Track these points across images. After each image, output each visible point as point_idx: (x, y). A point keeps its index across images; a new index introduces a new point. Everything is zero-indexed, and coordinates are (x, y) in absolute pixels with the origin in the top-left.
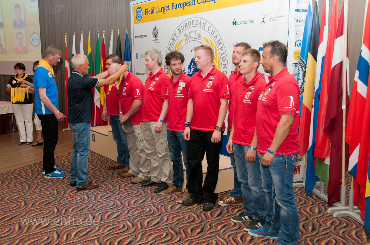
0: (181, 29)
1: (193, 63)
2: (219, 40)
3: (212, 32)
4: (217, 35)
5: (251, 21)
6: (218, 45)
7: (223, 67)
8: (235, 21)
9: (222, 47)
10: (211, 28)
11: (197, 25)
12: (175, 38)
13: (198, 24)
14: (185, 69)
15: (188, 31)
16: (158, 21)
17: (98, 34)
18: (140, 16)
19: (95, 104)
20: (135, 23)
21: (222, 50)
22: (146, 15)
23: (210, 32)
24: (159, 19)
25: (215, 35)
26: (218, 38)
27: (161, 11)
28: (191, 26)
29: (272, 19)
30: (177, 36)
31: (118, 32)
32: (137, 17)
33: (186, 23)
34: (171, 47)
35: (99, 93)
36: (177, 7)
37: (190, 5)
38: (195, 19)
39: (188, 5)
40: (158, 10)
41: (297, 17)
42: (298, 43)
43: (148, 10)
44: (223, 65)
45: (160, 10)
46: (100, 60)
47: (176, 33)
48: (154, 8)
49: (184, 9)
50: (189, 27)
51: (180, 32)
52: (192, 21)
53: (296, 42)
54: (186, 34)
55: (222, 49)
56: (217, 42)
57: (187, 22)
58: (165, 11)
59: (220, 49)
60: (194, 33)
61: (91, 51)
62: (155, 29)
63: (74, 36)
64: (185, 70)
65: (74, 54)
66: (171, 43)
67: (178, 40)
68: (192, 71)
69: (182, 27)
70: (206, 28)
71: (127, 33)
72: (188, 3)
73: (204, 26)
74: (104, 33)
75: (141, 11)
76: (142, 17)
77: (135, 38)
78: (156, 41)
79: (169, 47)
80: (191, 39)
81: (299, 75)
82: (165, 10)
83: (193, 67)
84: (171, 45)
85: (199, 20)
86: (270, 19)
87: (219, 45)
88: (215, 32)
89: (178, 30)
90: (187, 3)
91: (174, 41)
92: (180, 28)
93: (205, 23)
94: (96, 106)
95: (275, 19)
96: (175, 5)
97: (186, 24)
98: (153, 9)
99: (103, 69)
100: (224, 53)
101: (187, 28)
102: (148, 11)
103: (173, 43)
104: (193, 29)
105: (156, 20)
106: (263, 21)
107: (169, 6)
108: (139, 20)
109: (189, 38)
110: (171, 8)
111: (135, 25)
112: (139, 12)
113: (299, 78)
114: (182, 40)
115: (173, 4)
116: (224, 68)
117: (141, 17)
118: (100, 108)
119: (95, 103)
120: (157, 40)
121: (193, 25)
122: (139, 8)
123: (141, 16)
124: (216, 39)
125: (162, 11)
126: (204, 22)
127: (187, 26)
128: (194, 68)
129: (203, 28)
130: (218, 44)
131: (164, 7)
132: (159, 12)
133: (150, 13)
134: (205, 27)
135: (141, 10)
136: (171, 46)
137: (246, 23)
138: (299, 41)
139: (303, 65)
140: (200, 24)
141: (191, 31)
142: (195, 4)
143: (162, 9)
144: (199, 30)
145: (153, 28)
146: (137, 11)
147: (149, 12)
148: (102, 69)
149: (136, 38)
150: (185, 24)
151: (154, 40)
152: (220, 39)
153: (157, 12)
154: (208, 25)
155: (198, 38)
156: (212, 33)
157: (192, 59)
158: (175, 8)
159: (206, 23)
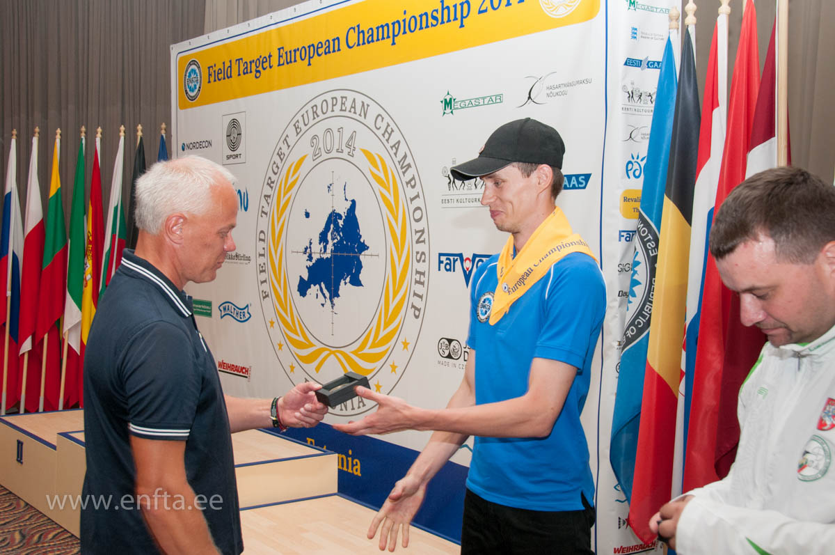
0: (301, 125)
1: (332, 226)
2: (405, 157)
3: (386, 131)
4: (399, 142)
5: (494, 98)
6: (400, 171)
7: (416, 237)
8: (451, 99)
9: (413, 178)
10: (383, 119)
11: (345, 110)
12: (285, 150)
13: (348, 109)
14: (311, 243)
15: (319, 130)
16: (240, 100)
17: (83, 137)
18: (195, 86)
19: (64, 340)
20: (183, 106)
21: (413, 187)
22: (209, 82)
23: (379, 133)
24: (245, 94)
25: (393, 141)
26: (403, 149)
27: (249, 71)
28: (329, 114)
29: (557, 90)
30: (291, 144)
31: (140, 134)
32: (188, 90)
33: (316, 106)
34: (274, 178)
35: (78, 309)
36: (293, 60)
37: (326, 53)
38: (338, 95)
39: (320, 53)
40: (242, 68)
41: (633, 84)
42: (636, 166)
43: (217, 69)
44: (416, 232)
45: (247, 68)
46: (86, 212)
47: (287, 136)
48: (230, 61)
49: (309, 64)
50: (322, 116)
51: (298, 134)
52: (333, 98)
53: (630, 162)
54: (315, 137)
55: (413, 183)
56: (399, 162)
57: (318, 102)
58: (259, 72)
59: (407, 183)
60: (336, 134)
61: (59, 186)
62: (234, 124)
63: (14, 142)
64: (310, 248)
65: (10, 193)
66: (275, 166)
67: (293, 158)
68: (329, 251)
69: (305, 116)
70: (370, 121)
71: (162, 136)
72: (320, 46)
73: (363, 114)
74: (99, 136)
75: (197, 71)
76: (199, 90)
77: (180, 148)
78: (236, 160)
79: (270, 178)
80: (329, 152)
81: (635, 269)
82: (260, 68)
83: (333, 239)
84: (276, 170)
85: (350, 96)
86: (549, 92)
87: (404, 173)
88: (392, 131)
89: (295, 125)
90: (318, 48)
91: (282, 160)
92: (298, 121)
93: (366, 107)
94: (69, 346)
95: (565, 89)
96: (286, 53)
97: (315, 108)
98: (227, 64)
99: (91, 238)
100: (418, 196)
101: (317, 120)
102: (215, 71)
103: (280, 167)
104: (334, 124)
105: (235, 97)
106: (529, 98)
107: (270, 56)
108: (191, 98)
109: (322, 149)
110: (275, 60)
111: (181, 112)
112: (193, 76)
113: (636, 277)
114: (305, 156)
115: (282, 50)
116: (418, 242)
117: (197, 90)
118: (79, 354)
119: (66, 338)
120: (237, 156)
121: (333, 111)
122: (194, 62)
123: (198, 87)
124: (395, 154)
125: (251, 72)
126: (363, 103)
127: (318, 116)
128: (336, 241)
129: (362, 119)
130: (402, 168)
131: (258, 59)
132: (244, 74)
133: (221, 76)
134: (365, 118)
135: (199, 67)
136: (275, 174)
137: (482, 103)
138: (639, 161)
139: (647, 236)
140: (352, 107)
141: (329, 130)
142: (339, 50)
143: (253, 65)
144: (349, 126)
145: (228, 120)
146: (187, 71)
147: (218, 74)
148: (88, 237)
149: (183, 150)
150: (312, 108)
151: (231, 156)
152: (408, 154)
153: (239, 75)
154: (373, 111)
155: (346, 150)
156: (387, 135)
157: (330, 212)
158: (288, 63)
159: (368, 106)
